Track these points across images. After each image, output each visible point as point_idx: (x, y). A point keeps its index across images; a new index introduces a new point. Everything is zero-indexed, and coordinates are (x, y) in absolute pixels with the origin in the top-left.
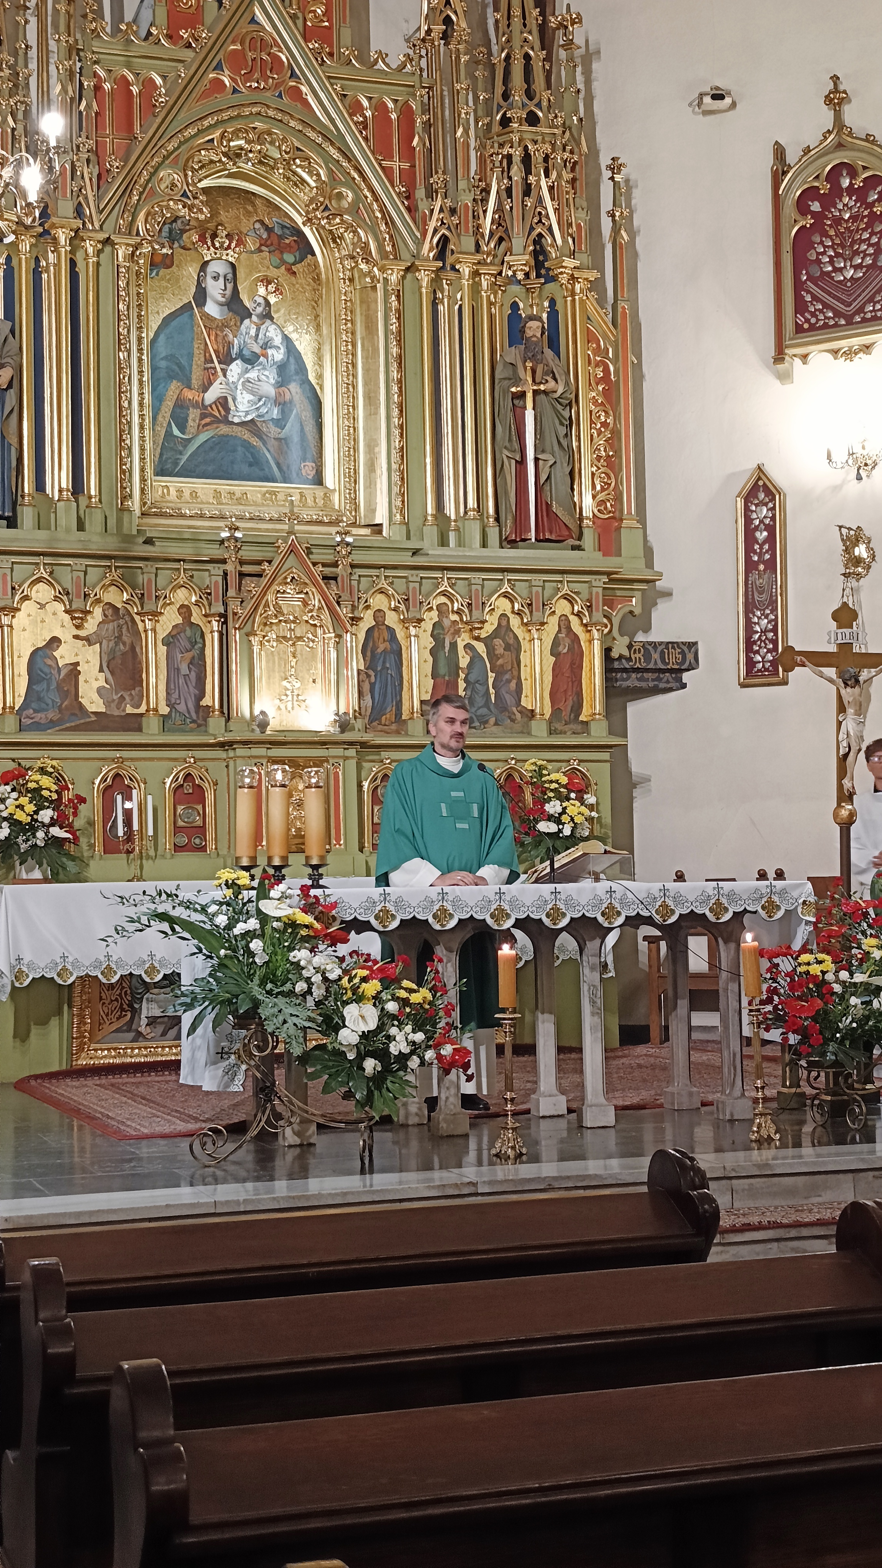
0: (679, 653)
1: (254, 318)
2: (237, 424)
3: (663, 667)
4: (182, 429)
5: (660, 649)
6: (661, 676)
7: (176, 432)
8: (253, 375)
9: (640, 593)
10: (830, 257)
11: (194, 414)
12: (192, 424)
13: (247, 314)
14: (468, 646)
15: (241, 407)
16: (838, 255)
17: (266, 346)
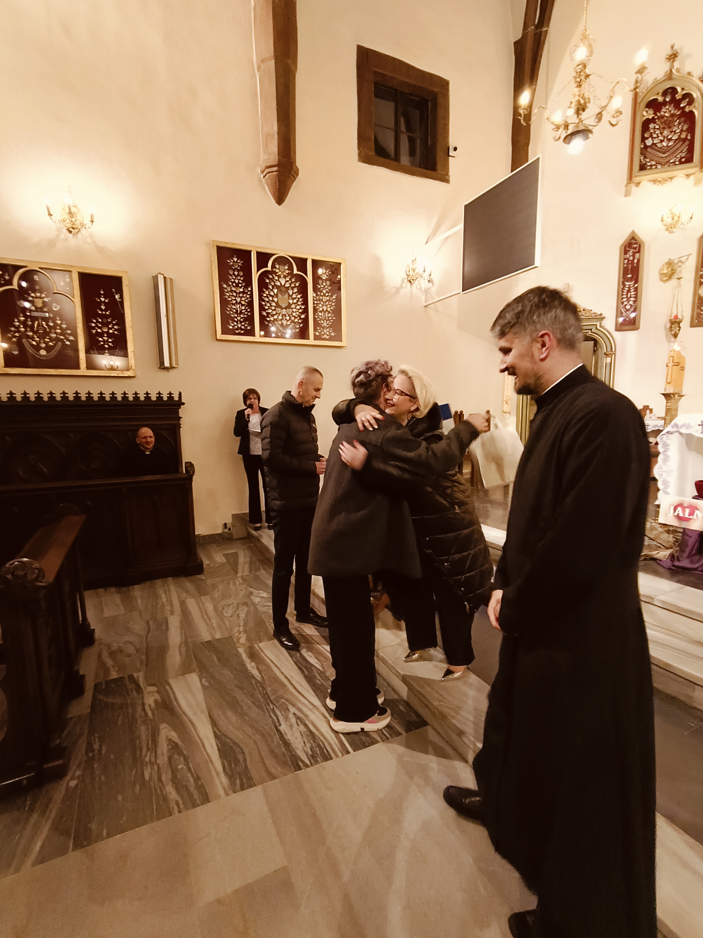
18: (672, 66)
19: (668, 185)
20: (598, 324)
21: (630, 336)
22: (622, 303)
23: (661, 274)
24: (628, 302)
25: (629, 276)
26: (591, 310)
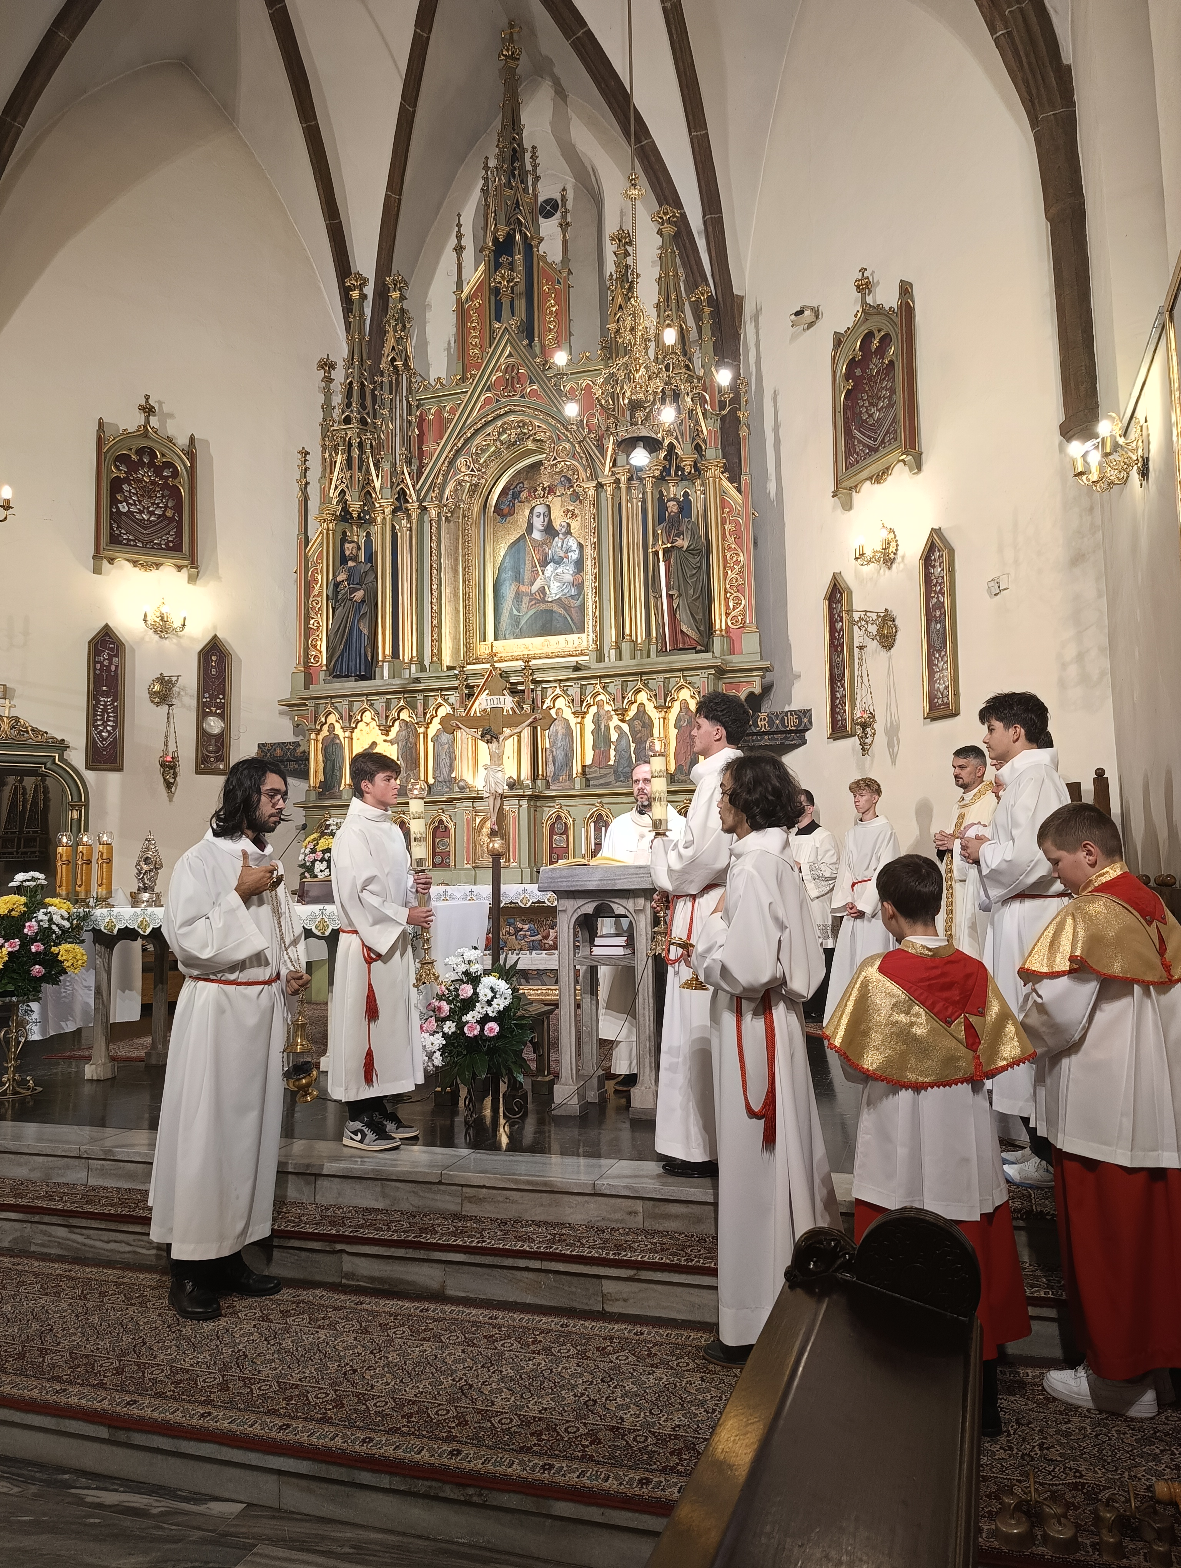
0: (797, 719)
1: (561, 536)
2: (551, 602)
3: (784, 729)
4: (519, 611)
5: (781, 716)
6: (787, 736)
7: (515, 612)
8: (559, 570)
9: (759, 678)
10: (866, 407)
11: (526, 599)
12: (524, 606)
13: (556, 534)
14: (618, 728)
15: (553, 592)
16: (871, 404)
17: (568, 551)
18: (147, 421)
19: (153, 575)
20: (57, 755)
21: (113, 778)
22: (96, 727)
23: (152, 694)
24: (105, 727)
25: (104, 688)
26: (46, 733)
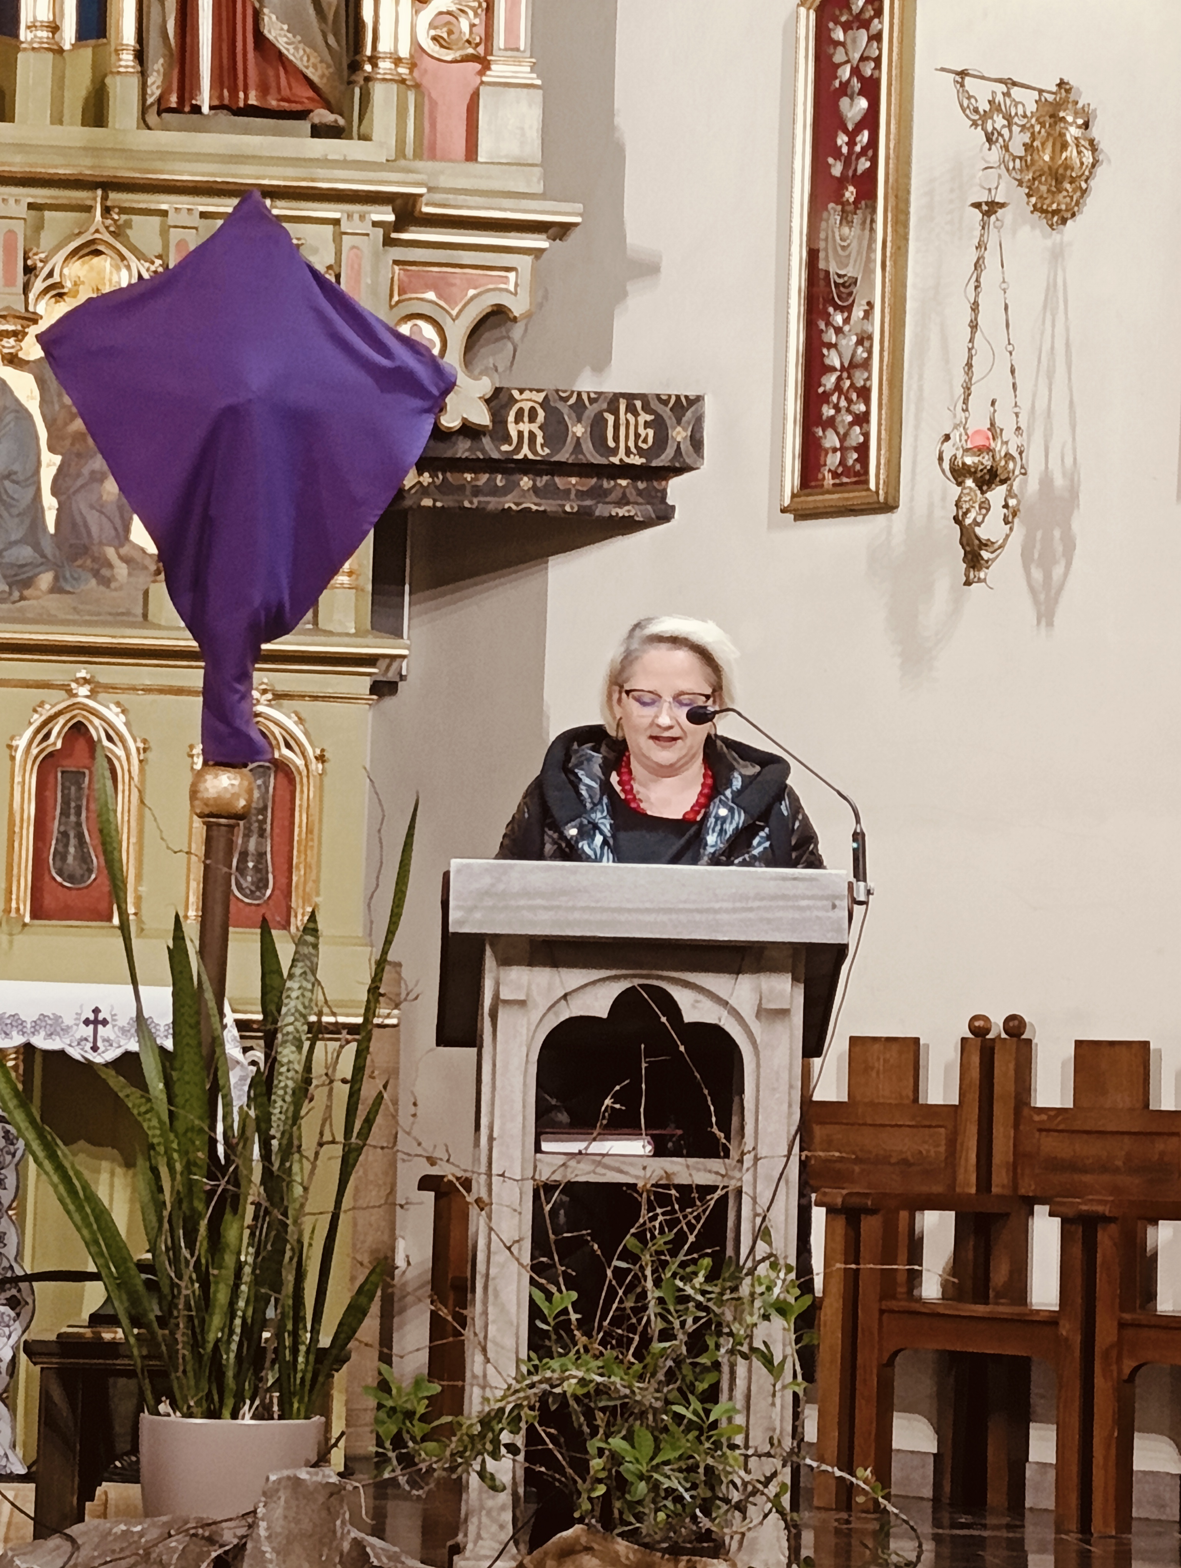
0: (647, 425)
3: (598, 459)
5: (591, 410)
6: (606, 484)
9: (528, 259)
